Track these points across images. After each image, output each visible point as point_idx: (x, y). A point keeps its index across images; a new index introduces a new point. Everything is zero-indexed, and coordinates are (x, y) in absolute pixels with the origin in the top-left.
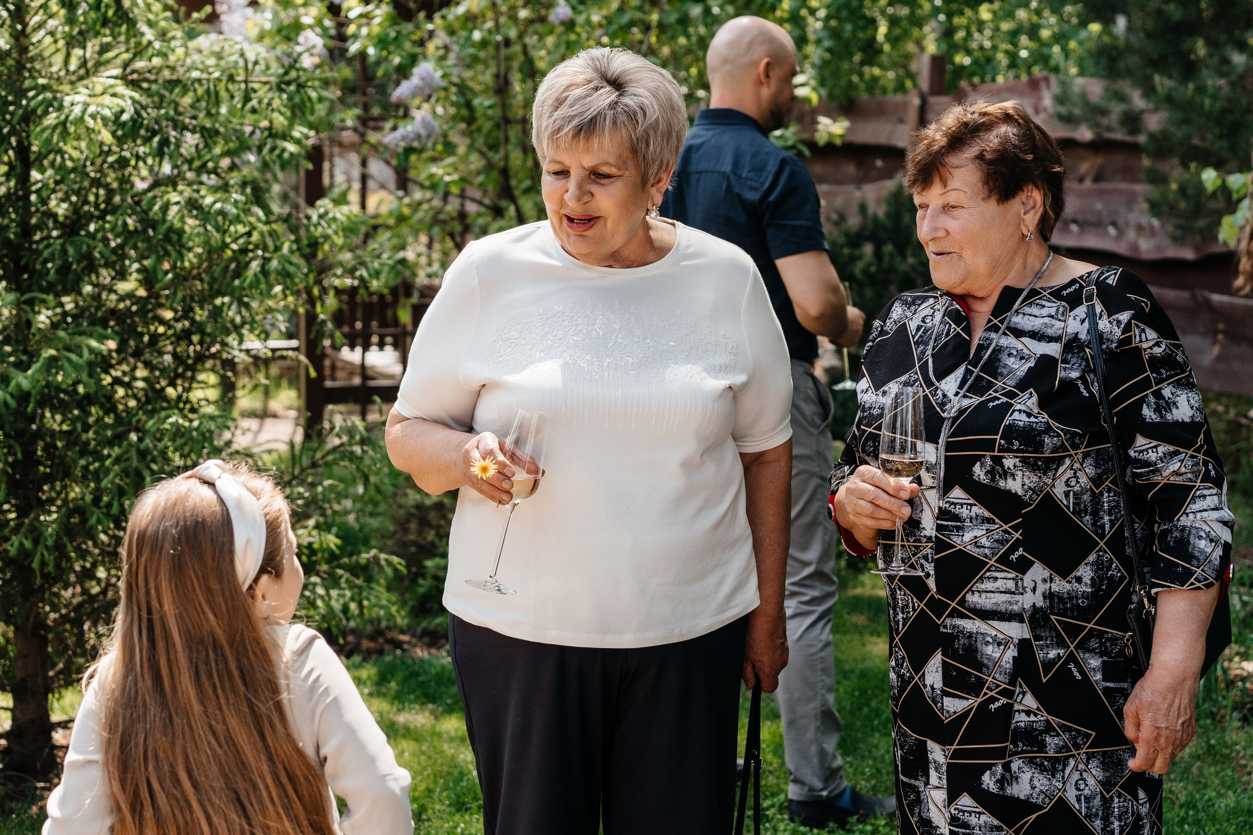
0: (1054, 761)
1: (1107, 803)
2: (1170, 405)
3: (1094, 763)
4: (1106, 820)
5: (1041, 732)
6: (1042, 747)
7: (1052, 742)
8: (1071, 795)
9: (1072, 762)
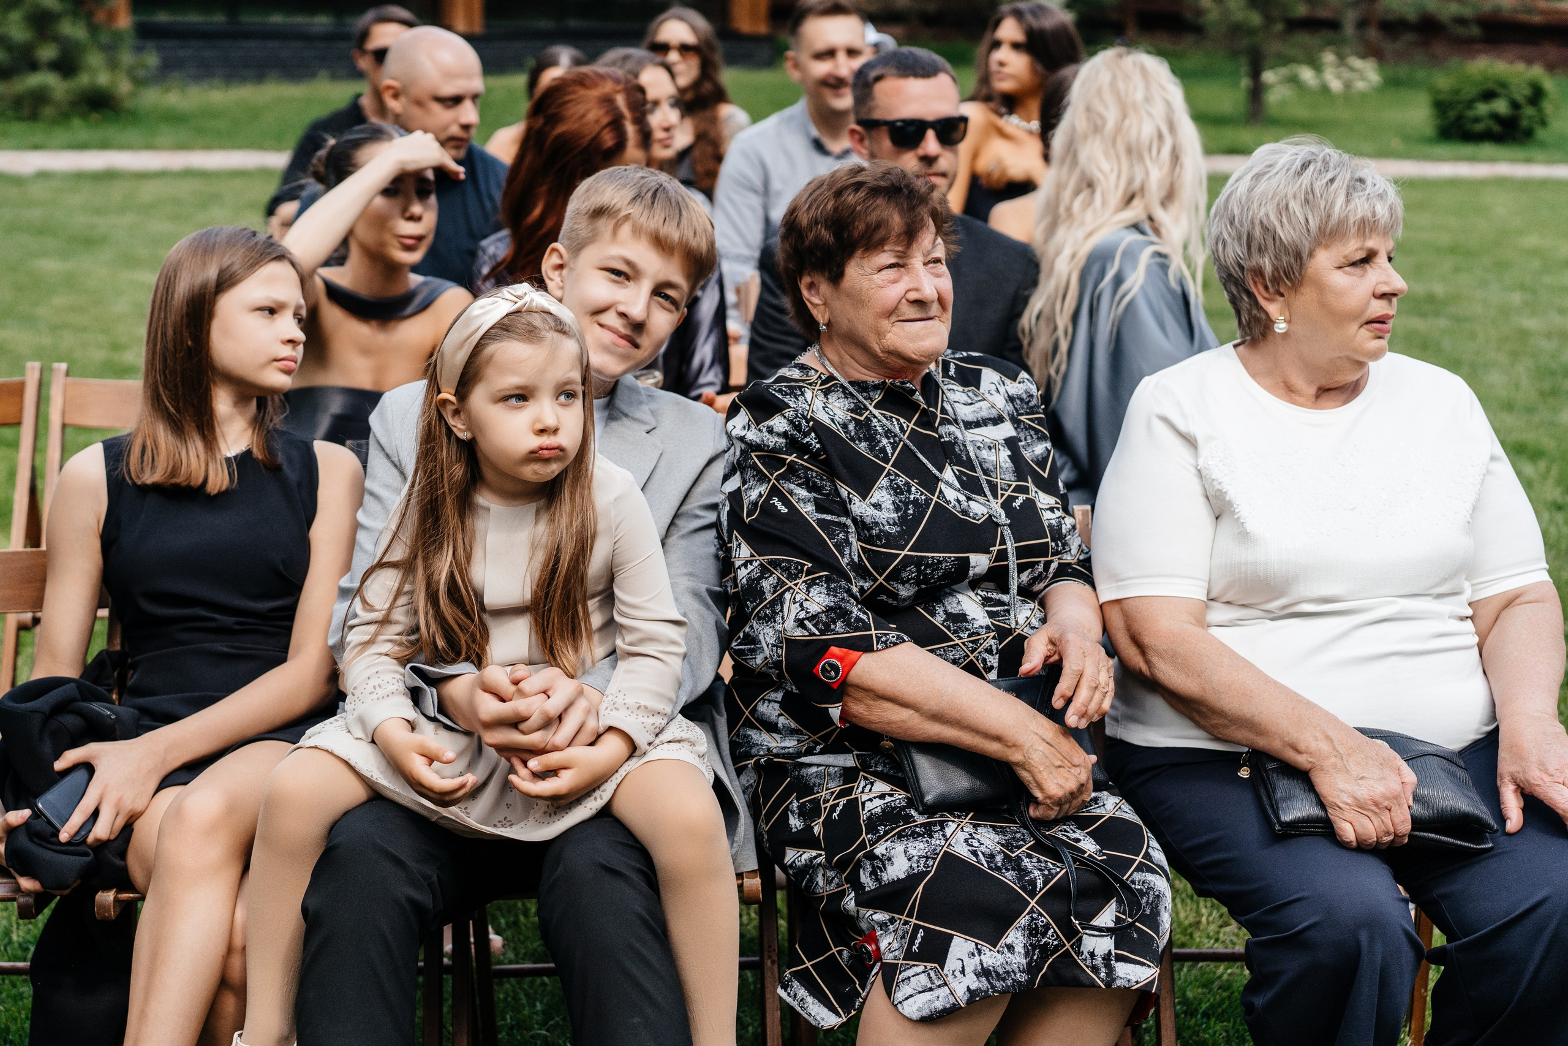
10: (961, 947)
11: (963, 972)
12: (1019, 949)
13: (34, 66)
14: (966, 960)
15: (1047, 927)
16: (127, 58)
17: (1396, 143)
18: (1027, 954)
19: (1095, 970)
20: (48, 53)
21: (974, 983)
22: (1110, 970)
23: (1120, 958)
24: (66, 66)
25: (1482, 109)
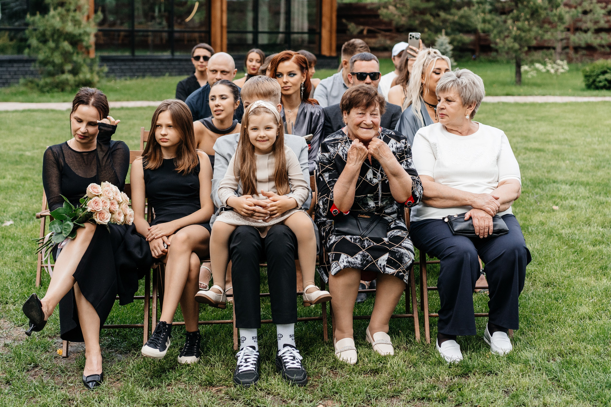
10: (343, 256)
11: (343, 262)
12: (359, 259)
13: (63, 72)
14: (344, 259)
15: (368, 256)
16: (96, 68)
17: (570, 91)
18: (361, 261)
19: (381, 268)
20: (68, 67)
21: (345, 264)
22: (384, 269)
23: (387, 267)
24: (75, 72)
25: (602, 77)
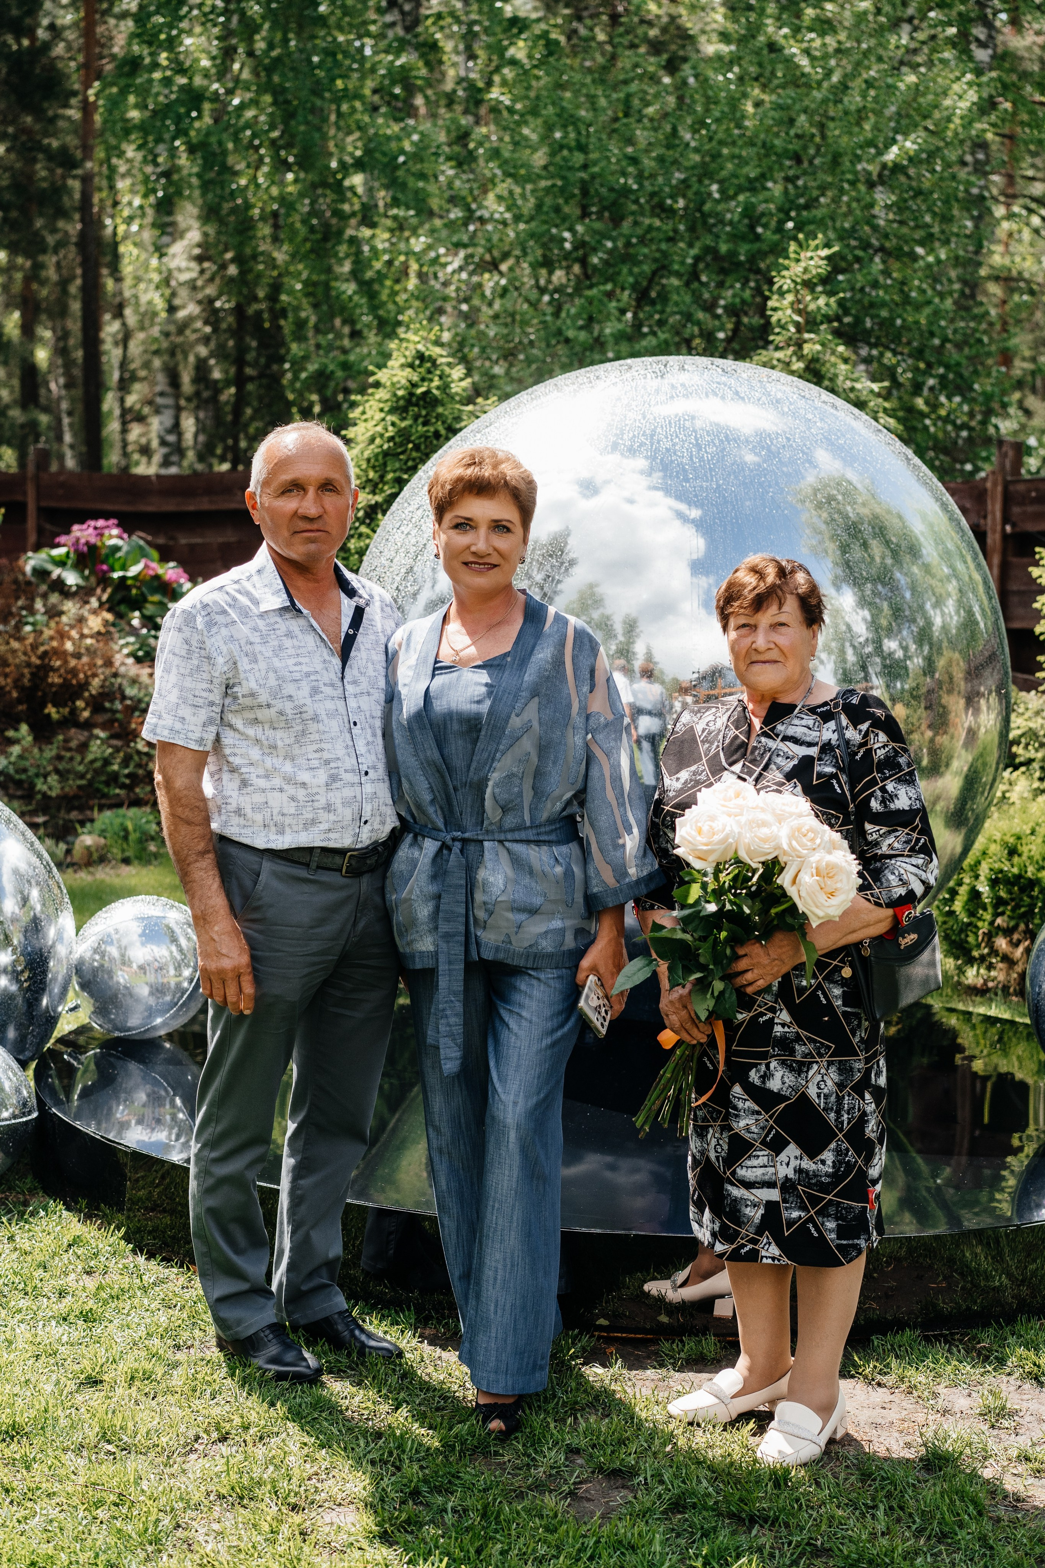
0: (801, 1064)
1: (839, 1099)
2: (893, 797)
3: (833, 1069)
4: (838, 1113)
5: (792, 1041)
6: (792, 1052)
7: (800, 1049)
8: (812, 1092)
9: (815, 1067)
14: (792, 1159)
18: (833, 1167)
